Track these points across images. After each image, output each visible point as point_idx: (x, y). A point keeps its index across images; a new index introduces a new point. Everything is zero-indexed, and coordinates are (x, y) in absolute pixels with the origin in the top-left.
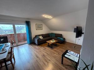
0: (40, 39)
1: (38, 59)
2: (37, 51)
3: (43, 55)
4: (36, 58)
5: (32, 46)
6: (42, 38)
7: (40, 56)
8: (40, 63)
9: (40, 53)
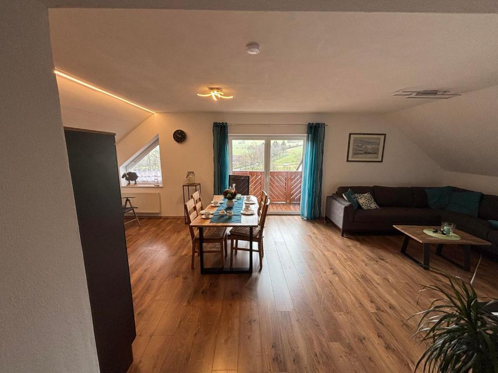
0: (360, 207)
1: (337, 279)
2: (334, 253)
3: (363, 277)
4: (329, 272)
5: (315, 231)
6: (373, 206)
7: (347, 275)
8: (344, 295)
9: (349, 263)
